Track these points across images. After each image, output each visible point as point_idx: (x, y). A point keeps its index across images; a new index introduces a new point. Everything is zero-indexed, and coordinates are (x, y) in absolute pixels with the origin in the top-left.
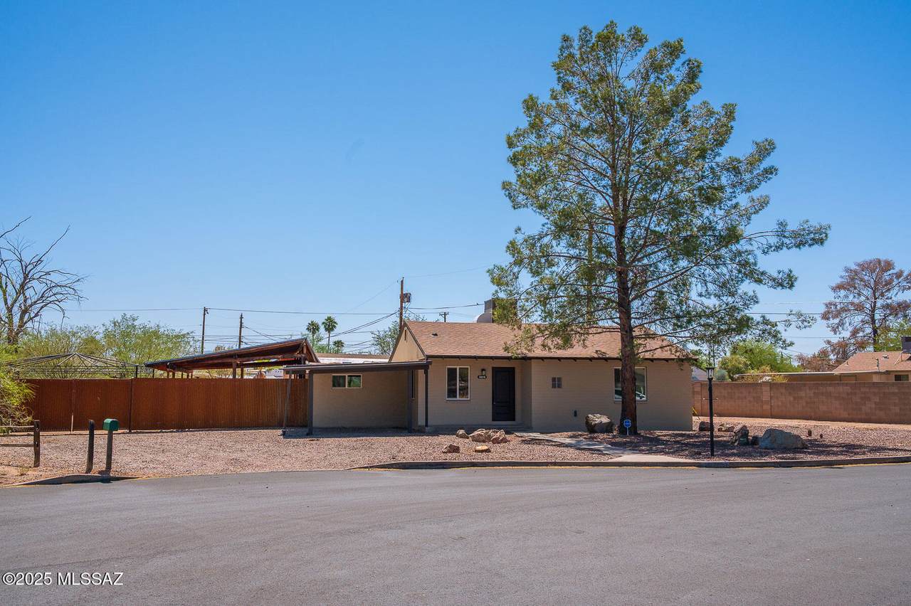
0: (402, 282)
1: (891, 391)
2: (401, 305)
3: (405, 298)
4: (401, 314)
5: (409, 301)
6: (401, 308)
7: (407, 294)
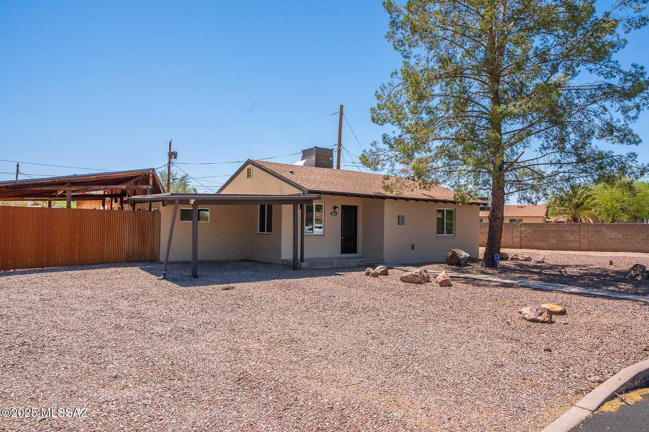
0: (170, 143)
1: (551, 229)
2: (170, 160)
3: (172, 155)
4: (169, 167)
5: (175, 158)
6: (170, 163)
7: (174, 152)
